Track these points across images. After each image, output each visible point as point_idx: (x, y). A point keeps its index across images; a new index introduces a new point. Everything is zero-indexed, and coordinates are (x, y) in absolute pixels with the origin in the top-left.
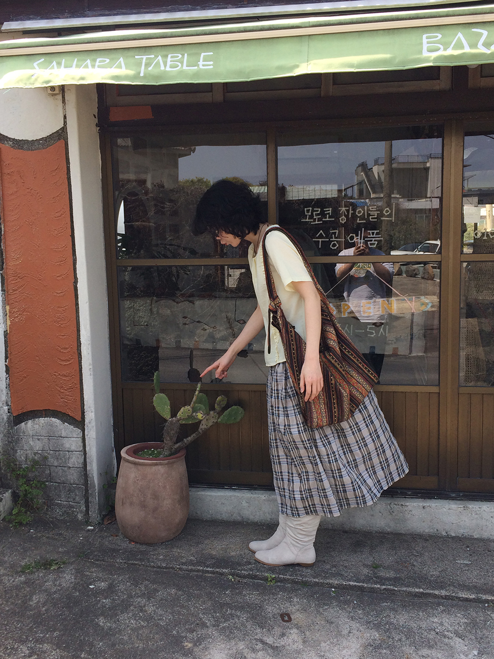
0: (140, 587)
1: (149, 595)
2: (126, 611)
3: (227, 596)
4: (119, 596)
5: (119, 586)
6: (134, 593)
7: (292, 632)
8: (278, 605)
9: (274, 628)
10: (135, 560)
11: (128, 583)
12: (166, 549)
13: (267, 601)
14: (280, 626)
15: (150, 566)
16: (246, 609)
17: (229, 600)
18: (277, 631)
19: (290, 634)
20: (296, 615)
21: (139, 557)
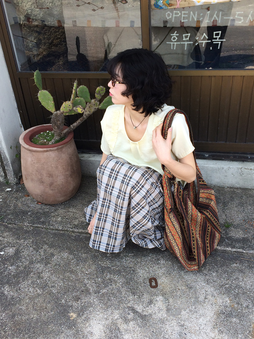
0: (40, 252)
1: (46, 261)
2: (27, 278)
3: (107, 260)
4: (22, 263)
5: (23, 252)
6: (34, 259)
7: (158, 299)
8: (148, 268)
9: (143, 294)
10: (39, 223)
11: (31, 248)
12: (64, 208)
13: (139, 264)
14: (148, 293)
15: (51, 229)
16: (122, 273)
17: (109, 264)
18: (146, 297)
19: (156, 302)
20: (162, 279)
21: (42, 220)
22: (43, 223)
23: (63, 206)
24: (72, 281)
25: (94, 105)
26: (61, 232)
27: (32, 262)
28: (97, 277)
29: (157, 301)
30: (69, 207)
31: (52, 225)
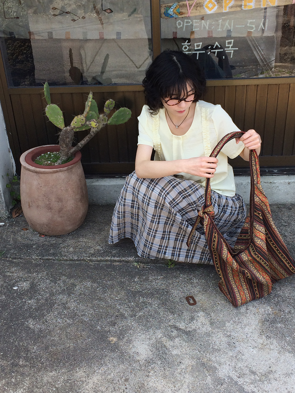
0: (59, 284)
1: (69, 291)
2: (51, 310)
3: (136, 284)
4: (42, 296)
5: (40, 285)
6: (55, 290)
7: (199, 315)
8: (181, 288)
9: (183, 313)
10: (49, 255)
11: (47, 281)
12: (73, 239)
13: (172, 285)
14: (188, 310)
15: (64, 260)
16: (155, 296)
17: (139, 288)
18: (186, 315)
19: (198, 318)
20: (199, 297)
21: (52, 251)
22: (54, 254)
23: (71, 237)
24: (102, 308)
25: (103, 120)
26: (77, 262)
27: (52, 294)
28: (130, 302)
29: (198, 316)
30: (79, 238)
31: (65, 256)
